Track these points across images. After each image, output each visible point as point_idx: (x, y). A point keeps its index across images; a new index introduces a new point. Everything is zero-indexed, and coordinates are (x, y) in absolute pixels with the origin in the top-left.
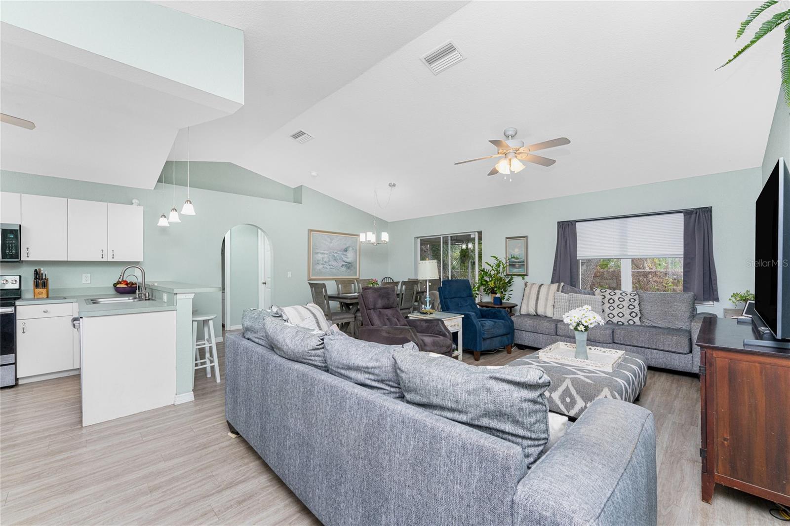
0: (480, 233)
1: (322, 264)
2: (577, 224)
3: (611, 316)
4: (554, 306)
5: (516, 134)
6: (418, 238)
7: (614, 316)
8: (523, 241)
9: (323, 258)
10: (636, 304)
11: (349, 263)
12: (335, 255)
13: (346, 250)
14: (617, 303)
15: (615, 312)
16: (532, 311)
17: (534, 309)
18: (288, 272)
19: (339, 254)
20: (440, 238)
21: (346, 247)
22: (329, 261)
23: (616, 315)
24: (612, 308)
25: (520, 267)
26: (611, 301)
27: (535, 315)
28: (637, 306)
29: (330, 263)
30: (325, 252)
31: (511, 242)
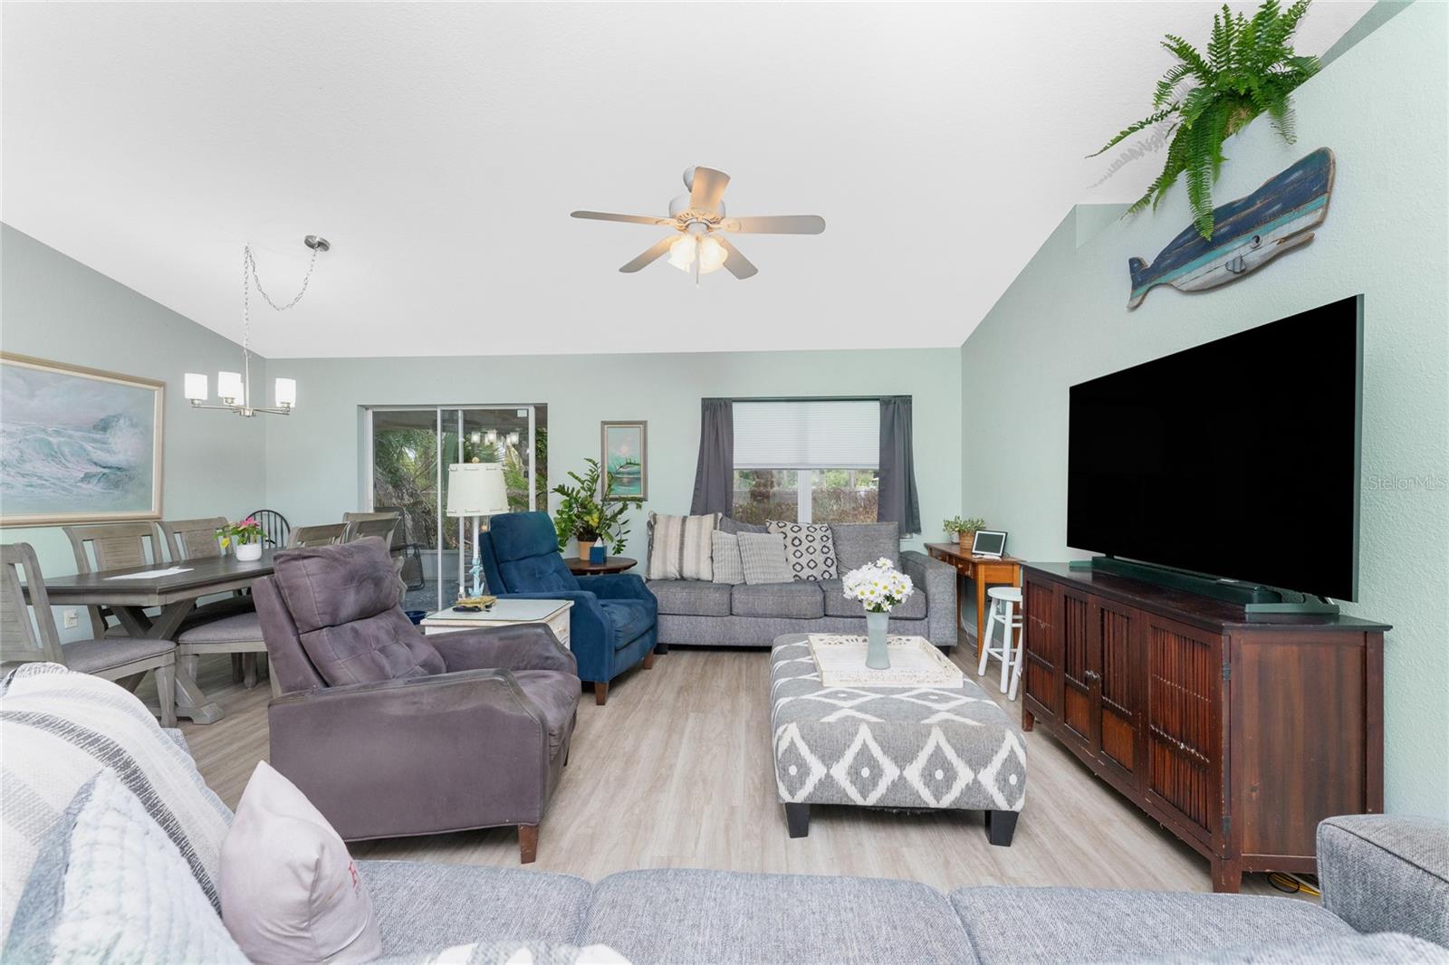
0: (541, 411)
2: (735, 406)
3: (798, 567)
4: (712, 558)
6: (367, 408)
7: (803, 568)
8: (636, 431)
10: (830, 543)
14: (806, 544)
15: (803, 561)
16: (673, 571)
17: (677, 566)
20: (436, 412)
21: (101, 416)
23: (805, 565)
24: (798, 554)
25: (631, 482)
26: (797, 542)
27: (676, 579)
28: (831, 547)
31: (610, 431)
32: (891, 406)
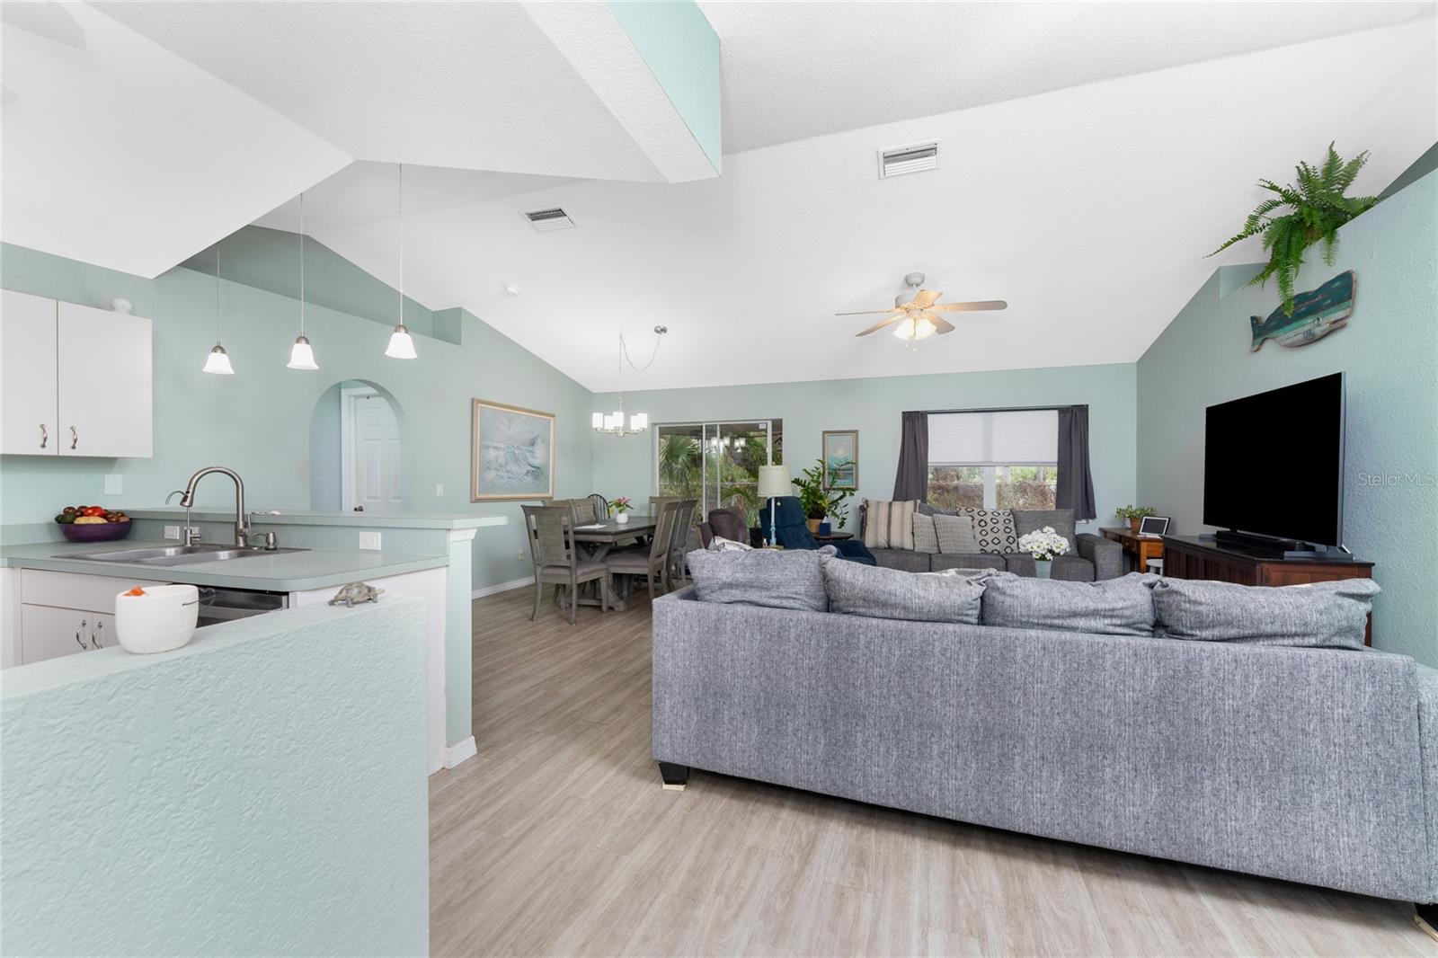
0: (777, 426)
1: (496, 469)
2: (929, 416)
3: (984, 543)
4: (913, 533)
5: (923, 281)
6: (655, 424)
7: (988, 544)
8: (850, 438)
9: (497, 458)
10: (1012, 525)
11: (538, 468)
12: (517, 452)
13: (533, 443)
14: (991, 525)
15: (989, 539)
16: (882, 541)
17: (886, 538)
18: (438, 486)
19: (522, 449)
20: (702, 427)
21: (532, 437)
22: (507, 464)
23: (989, 541)
24: (984, 533)
25: (845, 477)
26: (983, 524)
27: (885, 548)
28: (1013, 528)
29: (508, 467)
30: (500, 445)
31: (830, 438)
32: (1069, 415)
